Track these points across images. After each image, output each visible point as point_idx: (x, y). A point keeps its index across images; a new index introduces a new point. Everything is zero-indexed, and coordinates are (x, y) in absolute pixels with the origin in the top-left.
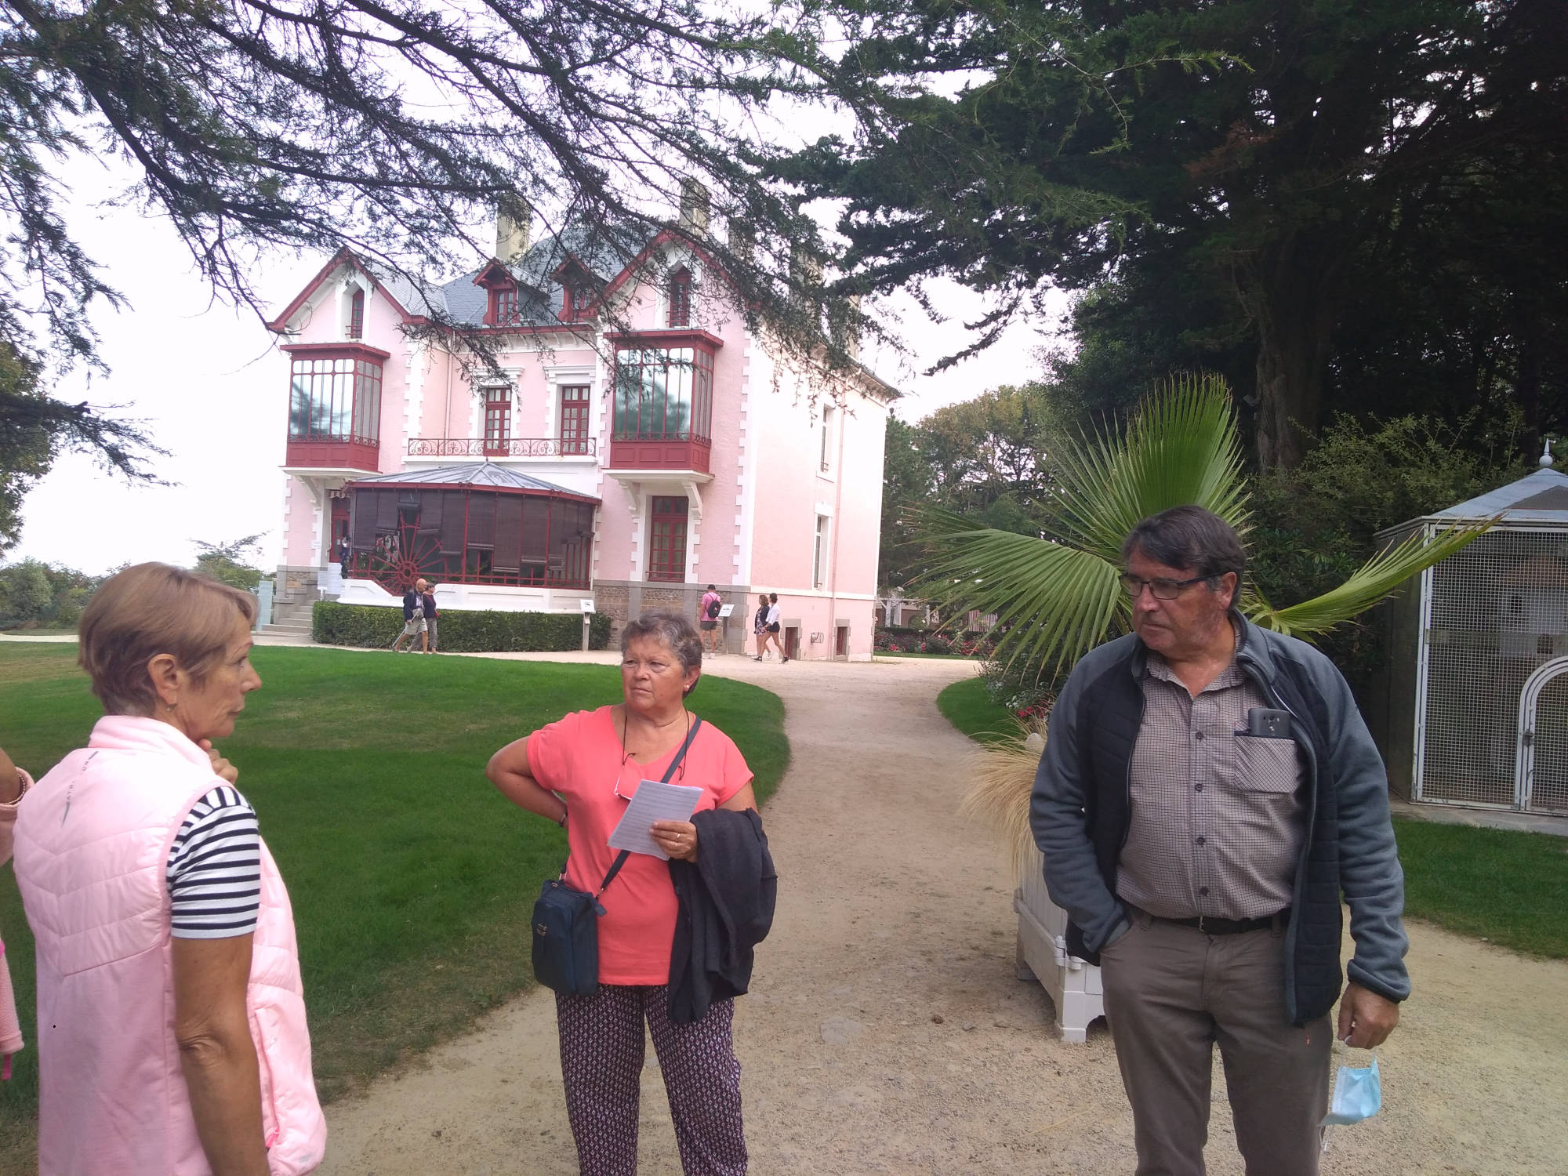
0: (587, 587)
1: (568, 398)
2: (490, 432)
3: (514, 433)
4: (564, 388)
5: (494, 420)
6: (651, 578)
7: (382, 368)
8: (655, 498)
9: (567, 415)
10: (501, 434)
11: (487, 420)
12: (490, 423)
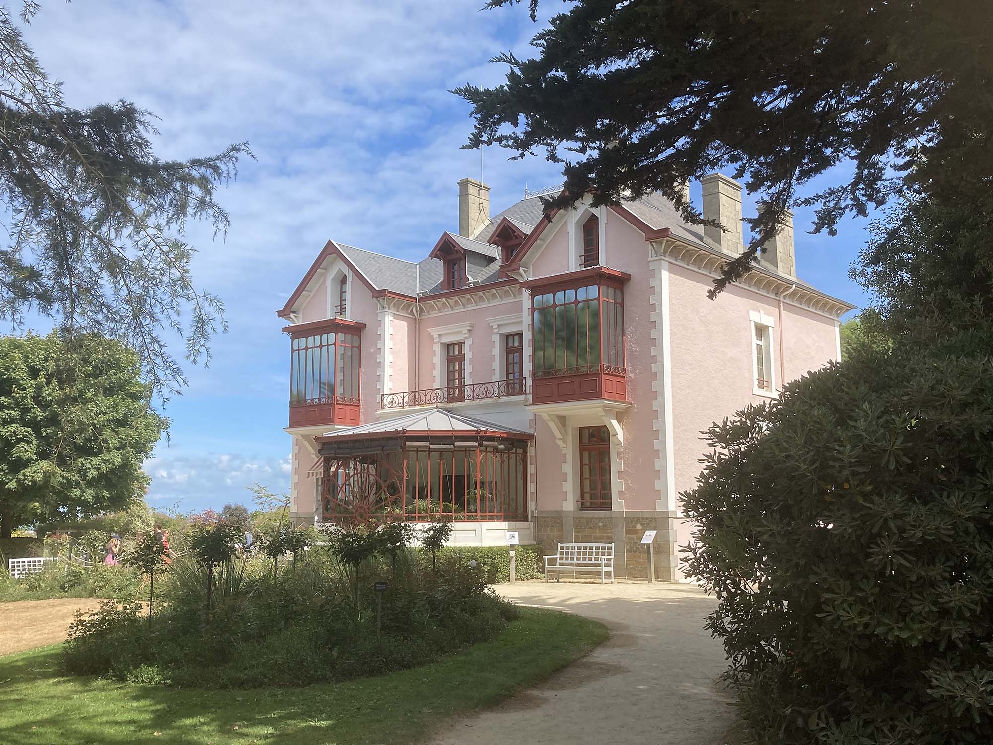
0: (525, 518)
1: (511, 345)
2: (451, 382)
3: (468, 381)
4: (508, 336)
5: (454, 371)
6: (583, 507)
7: (360, 338)
8: (581, 429)
9: (511, 360)
10: (460, 383)
11: (449, 372)
12: (451, 374)
